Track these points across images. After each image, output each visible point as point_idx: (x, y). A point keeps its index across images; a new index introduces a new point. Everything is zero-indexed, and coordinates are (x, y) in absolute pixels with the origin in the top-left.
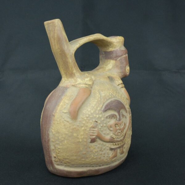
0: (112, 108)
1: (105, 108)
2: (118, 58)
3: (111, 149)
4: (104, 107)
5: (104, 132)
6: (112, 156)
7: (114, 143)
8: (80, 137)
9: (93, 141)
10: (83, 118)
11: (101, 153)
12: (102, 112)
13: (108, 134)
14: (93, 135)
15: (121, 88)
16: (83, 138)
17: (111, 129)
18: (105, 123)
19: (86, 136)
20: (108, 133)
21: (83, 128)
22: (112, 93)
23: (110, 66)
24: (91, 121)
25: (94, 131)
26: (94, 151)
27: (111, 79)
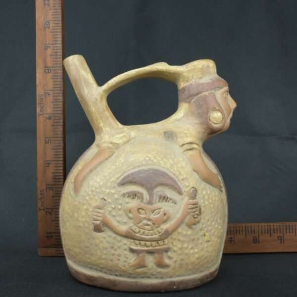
0: (135, 180)
1: (124, 179)
2: (192, 99)
3: (132, 251)
4: (122, 178)
5: (118, 218)
6: (133, 263)
7: (137, 242)
8: (80, 219)
9: (98, 229)
10: (86, 192)
11: (113, 251)
12: (116, 185)
13: (125, 223)
14: (97, 220)
15: (185, 151)
16: (84, 221)
17: (130, 215)
18: (121, 204)
19: (88, 220)
20: (125, 221)
21: (85, 207)
22: (150, 158)
23: (181, 113)
24: (97, 198)
25: (98, 212)
26: (101, 247)
27: (169, 135)
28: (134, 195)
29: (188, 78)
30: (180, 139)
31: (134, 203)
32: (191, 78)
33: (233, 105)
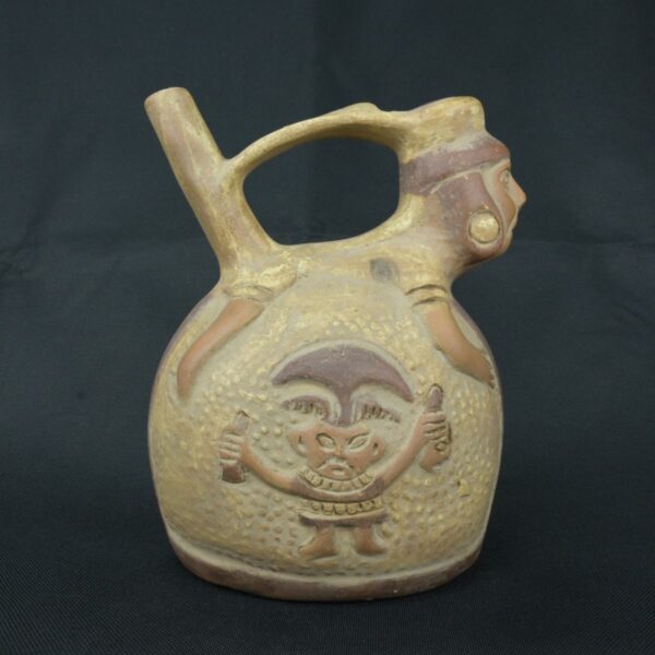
0: (310, 373)
1: (285, 370)
2: (433, 186)
3: (306, 522)
4: (281, 367)
5: (275, 454)
6: (309, 547)
7: (317, 504)
8: (192, 453)
9: (231, 476)
10: (205, 397)
11: (264, 522)
12: (269, 384)
13: (290, 464)
14: (229, 458)
15: (417, 304)
16: (202, 459)
17: (302, 448)
18: (281, 425)
19: (210, 456)
20: (289, 460)
21: (203, 429)
22: (341, 321)
23: (406, 218)
24: (227, 409)
25: (231, 441)
26: (239, 512)
27: (382, 268)
28: (308, 405)
29: (423, 139)
30: (406, 279)
31: (308, 423)
32: (429, 139)
33: (518, 197)
